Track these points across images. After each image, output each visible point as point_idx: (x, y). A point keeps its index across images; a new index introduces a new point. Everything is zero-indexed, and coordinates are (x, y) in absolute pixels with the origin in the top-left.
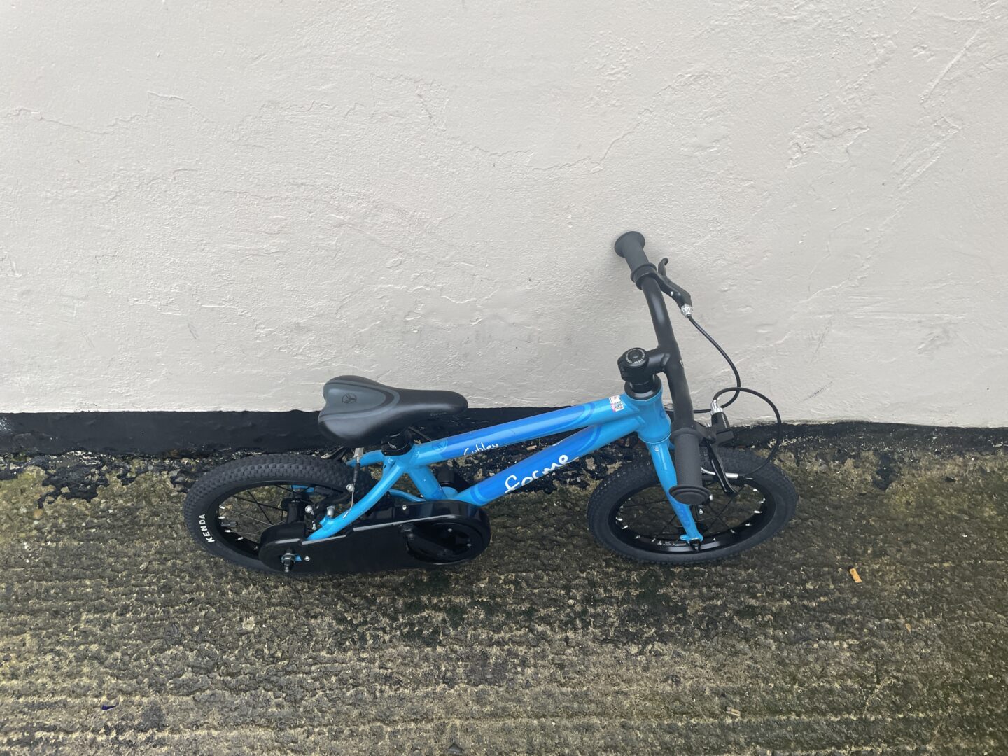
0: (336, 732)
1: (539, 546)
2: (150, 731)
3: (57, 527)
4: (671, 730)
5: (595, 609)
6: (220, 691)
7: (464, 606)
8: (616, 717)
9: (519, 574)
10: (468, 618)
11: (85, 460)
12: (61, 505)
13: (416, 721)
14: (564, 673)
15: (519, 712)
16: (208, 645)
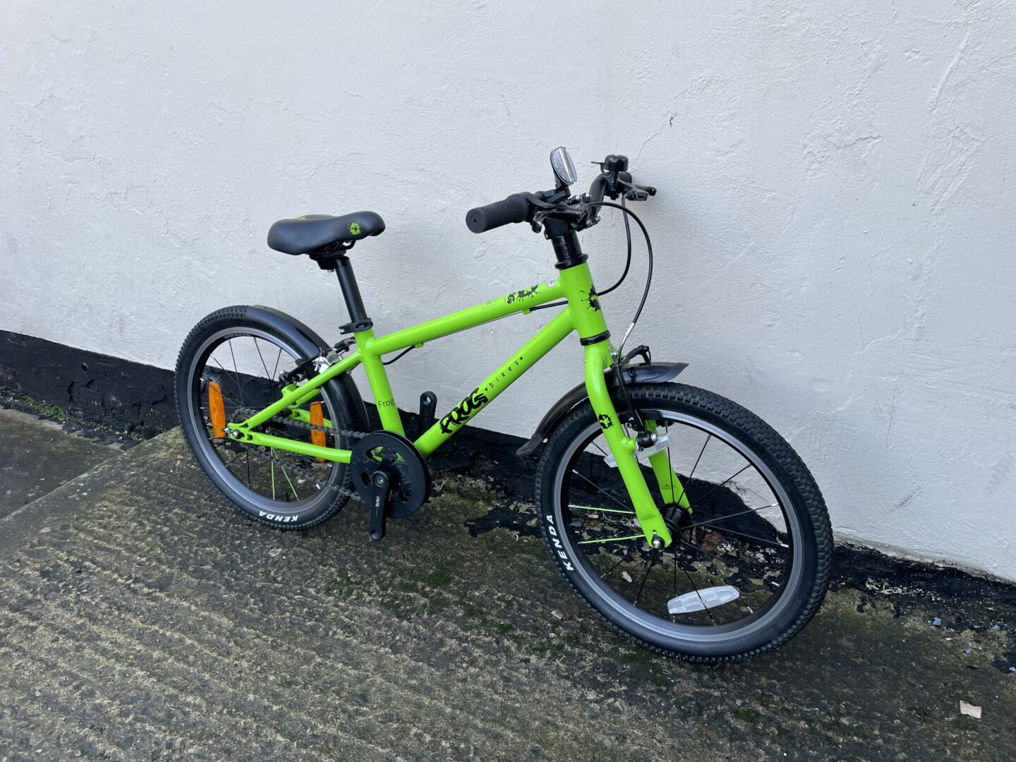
0: (277, 644)
1: (551, 585)
2: (154, 590)
5: (572, 649)
7: (450, 602)
9: (517, 598)
10: (447, 611)
13: (345, 664)
14: (505, 686)
15: (440, 697)
16: (237, 554)
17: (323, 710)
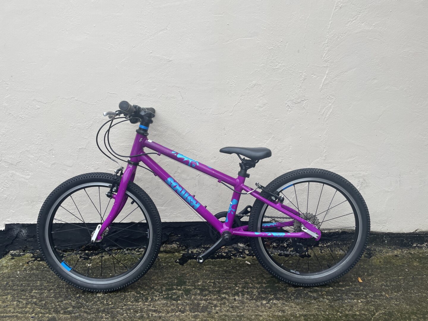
1: (224, 273)
3: (32, 268)
5: (247, 290)
6: (83, 314)
7: (191, 289)
9: (215, 280)
10: (192, 293)
12: (36, 263)
14: (233, 309)
16: (81, 300)
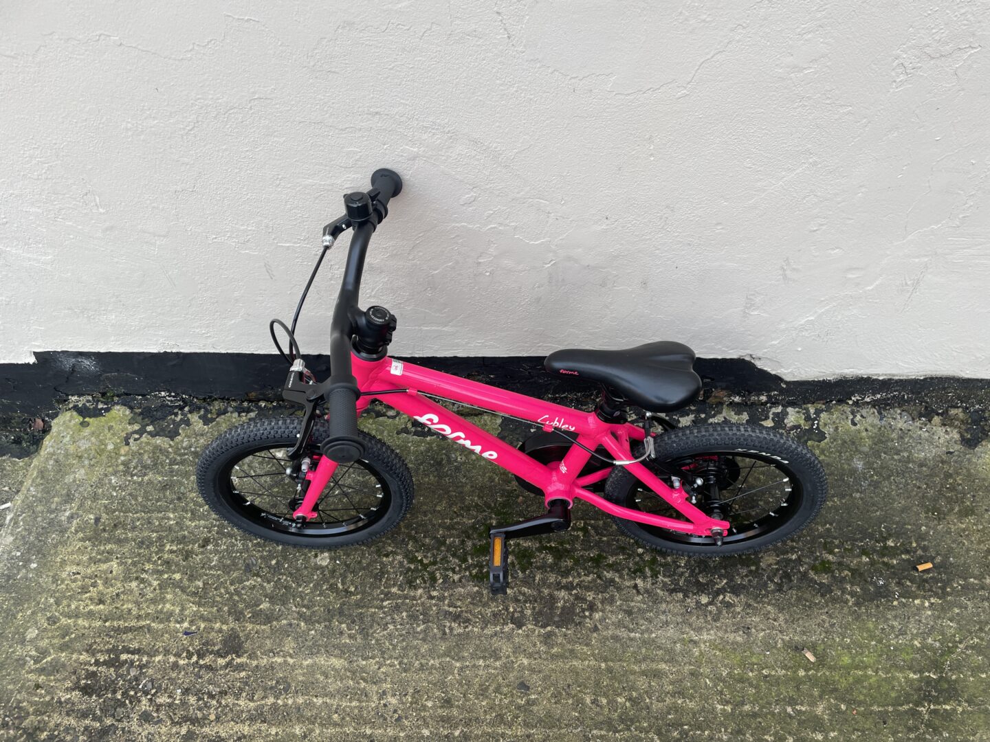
0: (406, 665)
2: (229, 658)
3: (142, 463)
4: (741, 680)
5: (665, 559)
6: (295, 621)
7: (532, 550)
8: (685, 664)
9: (588, 522)
10: (536, 562)
11: (169, 401)
12: (146, 443)
13: (484, 658)
14: (632, 620)
15: (587, 654)
16: (284, 577)
17: (500, 715)
